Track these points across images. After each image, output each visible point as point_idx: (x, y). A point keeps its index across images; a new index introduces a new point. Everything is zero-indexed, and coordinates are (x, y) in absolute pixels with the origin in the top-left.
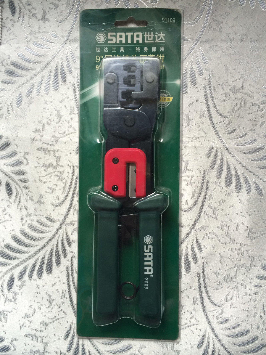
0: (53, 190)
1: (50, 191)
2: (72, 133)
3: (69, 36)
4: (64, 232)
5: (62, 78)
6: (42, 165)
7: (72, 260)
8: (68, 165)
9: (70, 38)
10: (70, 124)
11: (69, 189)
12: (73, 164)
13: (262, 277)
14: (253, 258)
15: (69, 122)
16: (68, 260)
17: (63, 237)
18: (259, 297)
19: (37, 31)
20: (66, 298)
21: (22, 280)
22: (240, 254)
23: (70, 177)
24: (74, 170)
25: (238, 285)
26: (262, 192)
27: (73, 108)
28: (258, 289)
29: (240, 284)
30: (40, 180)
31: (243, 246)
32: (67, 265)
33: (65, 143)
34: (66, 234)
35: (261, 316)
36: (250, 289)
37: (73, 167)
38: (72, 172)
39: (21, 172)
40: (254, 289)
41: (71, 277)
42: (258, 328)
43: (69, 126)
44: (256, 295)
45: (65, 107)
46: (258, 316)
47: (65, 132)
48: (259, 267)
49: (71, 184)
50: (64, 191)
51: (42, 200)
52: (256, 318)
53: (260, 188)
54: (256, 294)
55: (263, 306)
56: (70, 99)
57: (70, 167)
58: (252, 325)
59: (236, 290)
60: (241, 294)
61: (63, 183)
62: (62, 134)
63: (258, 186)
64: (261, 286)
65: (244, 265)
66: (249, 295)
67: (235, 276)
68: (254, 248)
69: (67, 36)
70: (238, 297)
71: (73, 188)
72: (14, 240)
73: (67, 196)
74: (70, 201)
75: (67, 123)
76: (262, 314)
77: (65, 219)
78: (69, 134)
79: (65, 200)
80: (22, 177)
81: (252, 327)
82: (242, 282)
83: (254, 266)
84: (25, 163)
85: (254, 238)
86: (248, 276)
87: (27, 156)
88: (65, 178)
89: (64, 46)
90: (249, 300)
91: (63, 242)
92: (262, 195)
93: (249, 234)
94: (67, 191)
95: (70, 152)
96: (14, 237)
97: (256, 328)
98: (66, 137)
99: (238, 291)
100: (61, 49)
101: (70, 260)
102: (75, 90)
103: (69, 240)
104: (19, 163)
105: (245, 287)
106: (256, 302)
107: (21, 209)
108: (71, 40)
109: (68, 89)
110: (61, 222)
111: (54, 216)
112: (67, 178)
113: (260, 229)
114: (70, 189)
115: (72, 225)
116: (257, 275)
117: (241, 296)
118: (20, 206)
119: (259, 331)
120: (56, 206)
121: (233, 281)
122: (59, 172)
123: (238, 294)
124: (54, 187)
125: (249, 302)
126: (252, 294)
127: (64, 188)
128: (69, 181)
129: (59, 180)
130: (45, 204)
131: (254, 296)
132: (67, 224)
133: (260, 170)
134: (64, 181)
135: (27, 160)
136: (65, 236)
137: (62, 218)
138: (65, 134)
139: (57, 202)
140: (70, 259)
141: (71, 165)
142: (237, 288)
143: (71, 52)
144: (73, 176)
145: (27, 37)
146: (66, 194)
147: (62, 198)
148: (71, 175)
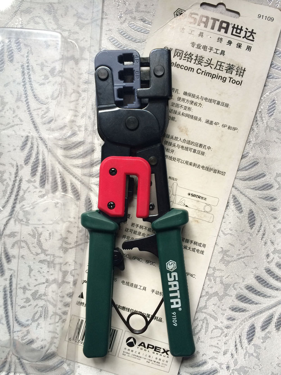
2: (17, 125)
3: (20, 6)
5: (9, 57)
7: (11, 279)
8: (11, 164)
9: (22, 8)
10: (16, 114)
11: (10, 193)
12: (17, 162)
13: (235, 308)
15: (14, 112)
16: (6, 280)
18: (232, 332)
20: (2, 324)
23: (13, 179)
24: (17, 170)
27: (20, 94)
28: (231, 322)
32: (4, 284)
33: (9, 137)
34: (5, 248)
35: (232, 354)
37: (17, 166)
38: (15, 173)
40: (226, 322)
41: (9, 300)
43: (14, 115)
45: (11, 92)
47: (9, 123)
49: (14, 187)
50: (4, 196)
55: (236, 343)
56: (16, 82)
57: (13, 166)
58: (221, 364)
59: (205, 322)
60: (211, 327)
61: (4, 185)
62: (4, 125)
64: (234, 319)
69: (18, 6)
71: (16, 192)
73: (8, 201)
74: (11, 208)
75: (12, 112)
77: (4, 230)
78: (13, 126)
79: (4, 207)
81: (220, 367)
88: (6, 180)
89: (13, 18)
90: (219, 335)
94: (7, 195)
97: (226, 367)
98: (10, 129)
99: (207, 324)
100: (9, 21)
101: (8, 280)
102: (23, 72)
103: (8, 256)
108: (22, 11)
109: (16, 70)
115: (12, 238)
117: (210, 329)
125: (219, 337)
127: (5, 192)
128: (11, 183)
131: (225, 330)
132: (6, 236)
134: (5, 183)
138: (8, 126)
140: (9, 278)
141: (15, 163)
142: (207, 320)
143: (21, 25)
144: (16, 177)
146: (6, 200)
148: (13, 176)
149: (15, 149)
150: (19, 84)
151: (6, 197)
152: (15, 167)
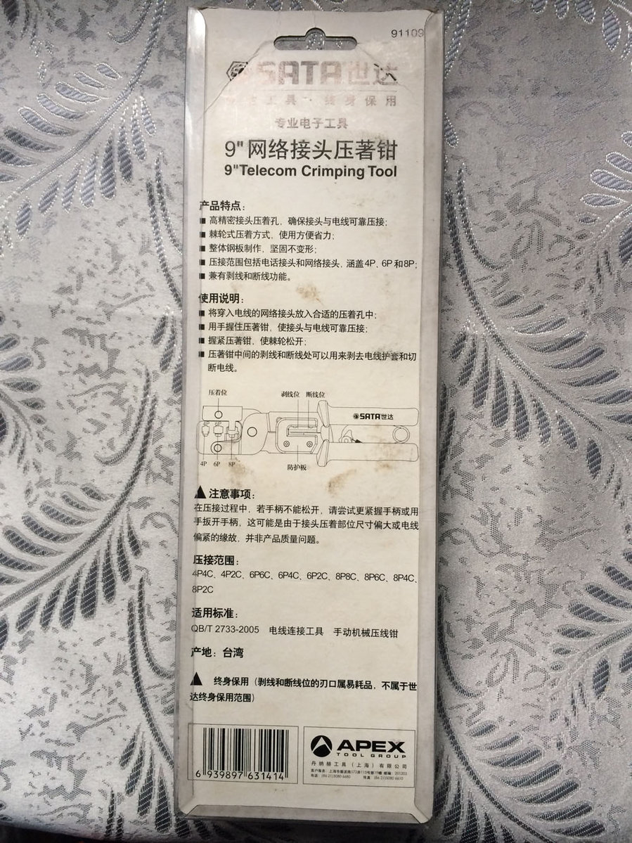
0: (101, 427)
1: (92, 428)
2: (144, 296)
3: (139, 74)
4: (125, 522)
5: (123, 169)
6: (75, 368)
7: (141, 586)
8: (136, 370)
9: (143, 78)
10: (141, 276)
11: (136, 424)
12: (146, 367)
13: (570, 631)
14: (551, 589)
15: (138, 272)
16: (132, 587)
17: (121, 535)
18: (564, 676)
19: (66, 61)
20: (126, 672)
21: (27, 630)
22: (523, 578)
23: (140, 398)
24: (148, 381)
25: (517, 648)
26: (574, 440)
27: (147, 239)
28: (562, 657)
29: (522, 646)
30: (70, 403)
31: (530, 559)
32: (129, 597)
33: (130, 319)
34: (130, 528)
35: (566, 719)
36: (544, 659)
37: (148, 375)
38: (144, 387)
39: (28, 384)
40: (553, 658)
41: (138, 626)
42: (560, 745)
43: (137, 279)
44: (558, 672)
45: (130, 235)
46: (559, 720)
47: (129, 294)
48: (565, 609)
49: (142, 414)
50: (125, 430)
51: (75, 450)
52: (554, 722)
53: (570, 430)
54: (556, 668)
55: (572, 697)
56: (140, 217)
57: (139, 373)
58: (545, 739)
59: (512, 659)
60: (524, 669)
61: (124, 410)
62: (120, 298)
63: (567, 426)
64: (567, 652)
65: (531, 604)
66: (541, 671)
67: (511, 627)
68: (554, 566)
69: (135, 74)
70: (515, 676)
71: (147, 422)
72: (9, 538)
73: (132, 440)
74: (139, 452)
75: (133, 273)
76: (570, 715)
77: (127, 493)
78: (137, 299)
79: (126, 450)
80: (28, 395)
81: (545, 744)
82: (526, 641)
83: (553, 605)
84: (37, 362)
85: (554, 542)
86: (541, 628)
87: (40, 348)
88: (127, 400)
89: (127, 96)
90: (540, 682)
91: (120, 546)
92: (575, 445)
93: (542, 535)
94: (131, 430)
95: (140, 339)
96: (9, 532)
97: (556, 745)
98: (130, 305)
99: (516, 662)
100: (120, 102)
101: (137, 587)
102: (151, 197)
103: (135, 542)
104: (23, 363)
105: (532, 652)
106: (555, 687)
107: (25, 468)
108: (144, 83)
109: (137, 194)
110: (117, 499)
111: (100, 484)
112: (132, 400)
113: (570, 524)
114: (138, 424)
115: (142, 508)
116: (559, 627)
117: (522, 673)
118: (24, 461)
119: (563, 752)
120: (107, 463)
121: (505, 640)
122: (115, 384)
123: (516, 668)
124: (102, 419)
125: (541, 686)
126: (547, 669)
127: (126, 423)
128: (137, 406)
129: (113, 403)
130: (81, 458)
131: (552, 673)
132: (130, 504)
133: (572, 388)
134: (126, 406)
135: (41, 357)
136: (126, 531)
137: (118, 490)
138: (128, 299)
139: (110, 454)
140: (137, 584)
141: (142, 369)
142: (515, 655)
143: (143, 109)
144: (145, 395)
145: (43, 74)
146: (129, 437)
147: (120, 444)
148: (141, 392)
149: (141, 343)
150: (144, 220)
151: (130, 433)
152: (144, 376)
